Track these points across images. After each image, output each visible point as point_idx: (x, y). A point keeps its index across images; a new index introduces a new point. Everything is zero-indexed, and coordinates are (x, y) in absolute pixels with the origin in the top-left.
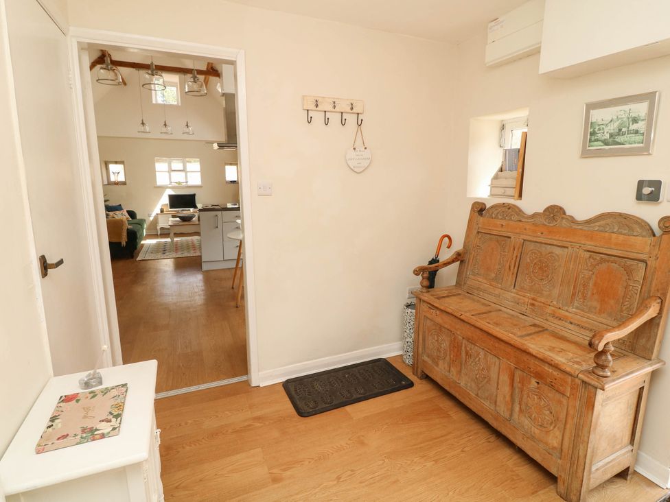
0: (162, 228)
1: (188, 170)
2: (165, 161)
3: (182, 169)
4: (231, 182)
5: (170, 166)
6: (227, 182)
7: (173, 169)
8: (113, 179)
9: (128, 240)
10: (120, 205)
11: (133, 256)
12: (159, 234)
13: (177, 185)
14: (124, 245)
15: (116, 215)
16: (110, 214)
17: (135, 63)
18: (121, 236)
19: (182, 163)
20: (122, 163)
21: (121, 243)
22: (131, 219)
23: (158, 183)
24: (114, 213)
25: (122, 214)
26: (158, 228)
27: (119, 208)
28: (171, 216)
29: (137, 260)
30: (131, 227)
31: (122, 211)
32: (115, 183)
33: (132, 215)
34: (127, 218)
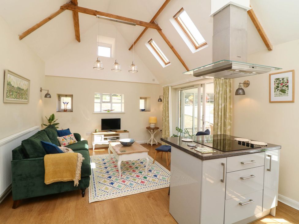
0: (96, 145)
1: (113, 102)
3: (109, 101)
5: (101, 99)
7: (103, 101)
9: (81, 178)
10: (68, 129)
11: (84, 194)
12: (94, 149)
13: (107, 112)
14: (76, 185)
15: (66, 139)
16: (61, 139)
17: (96, 11)
18: (75, 174)
19: (109, 97)
20: (71, 96)
21: (73, 182)
22: (77, 142)
23: (95, 111)
24: (64, 138)
25: (70, 138)
26: (94, 145)
27: (66, 133)
28: (103, 135)
29: (90, 201)
30: (84, 158)
31: (70, 135)
32: (64, 111)
33: (77, 137)
34: (74, 141)
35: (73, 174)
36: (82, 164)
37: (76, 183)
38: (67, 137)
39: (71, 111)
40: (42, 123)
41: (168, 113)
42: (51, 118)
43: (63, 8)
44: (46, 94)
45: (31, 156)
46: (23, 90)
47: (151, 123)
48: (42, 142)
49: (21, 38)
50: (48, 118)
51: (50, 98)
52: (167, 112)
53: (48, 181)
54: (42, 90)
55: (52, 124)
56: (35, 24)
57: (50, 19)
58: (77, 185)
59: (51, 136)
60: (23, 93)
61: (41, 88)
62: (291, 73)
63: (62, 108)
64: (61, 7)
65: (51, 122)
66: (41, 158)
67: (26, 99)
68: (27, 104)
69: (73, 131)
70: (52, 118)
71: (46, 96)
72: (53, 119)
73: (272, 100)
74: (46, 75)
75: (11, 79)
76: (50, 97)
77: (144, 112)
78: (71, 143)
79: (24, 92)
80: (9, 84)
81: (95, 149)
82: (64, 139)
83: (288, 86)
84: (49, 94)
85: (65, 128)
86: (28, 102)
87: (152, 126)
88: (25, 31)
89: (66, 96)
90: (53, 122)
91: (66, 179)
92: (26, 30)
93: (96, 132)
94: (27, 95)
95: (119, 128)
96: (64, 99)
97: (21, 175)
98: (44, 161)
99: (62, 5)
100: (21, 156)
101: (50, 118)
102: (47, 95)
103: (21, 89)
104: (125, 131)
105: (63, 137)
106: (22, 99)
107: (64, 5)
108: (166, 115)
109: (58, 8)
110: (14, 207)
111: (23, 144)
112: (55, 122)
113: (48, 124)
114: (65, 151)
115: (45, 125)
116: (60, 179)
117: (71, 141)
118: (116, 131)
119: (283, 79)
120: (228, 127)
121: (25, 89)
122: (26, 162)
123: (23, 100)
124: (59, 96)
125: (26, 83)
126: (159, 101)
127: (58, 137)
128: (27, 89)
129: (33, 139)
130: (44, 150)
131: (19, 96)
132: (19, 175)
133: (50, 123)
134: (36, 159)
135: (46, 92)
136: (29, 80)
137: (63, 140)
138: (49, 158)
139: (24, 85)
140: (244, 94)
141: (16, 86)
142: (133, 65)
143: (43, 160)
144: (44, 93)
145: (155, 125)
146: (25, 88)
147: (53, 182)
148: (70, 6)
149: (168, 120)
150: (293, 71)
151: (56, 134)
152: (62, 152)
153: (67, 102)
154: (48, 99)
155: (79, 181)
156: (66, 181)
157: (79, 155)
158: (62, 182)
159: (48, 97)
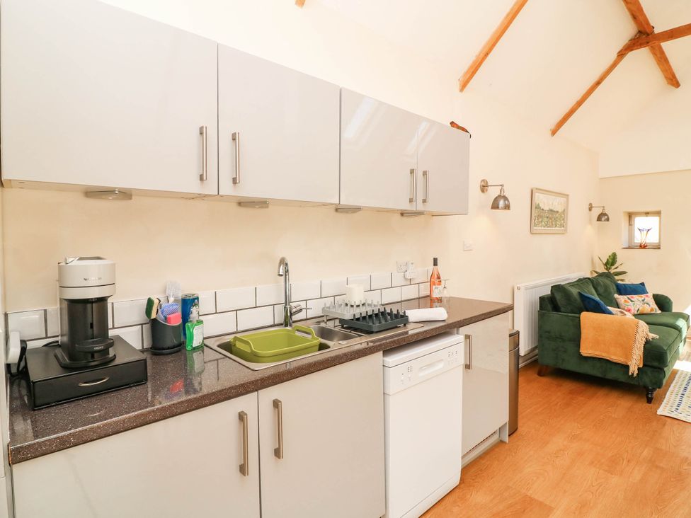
8: (638, 239)
9: (644, 365)
10: (643, 284)
14: (633, 374)
15: (632, 301)
16: (621, 299)
18: (631, 353)
20: (658, 213)
21: (627, 367)
22: (660, 312)
24: (629, 299)
25: (643, 301)
27: (639, 289)
29: (660, 412)
30: (658, 337)
31: (644, 296)
32: (641, 246)
33: (663, 303)
34: (652, 310)
35: (628, 353)
36: (647, 342)
37: (634, 370)
38: (635, 297)
39: (658, 247)
40: (591, 269)
42: (610, 261)
43: (623, 52)
44: (600, 215)
45: (562, 309)
46: (557, 212)
48: (580, 294)
49: (554, 132)
50: (605, 261)
51: (607, 222)
53: (586, 351)
54: (593, 209)
55: (612, 271)
57: (598, 83)
58: (635, 375)
59: (601, 290)
60: (557, 217)
61: (591, 204)
63: (636, 241)
64: (619, 52)
65: (610, 269)
66: (577, 315)
67: (562, 226)
68: (563, 234)
70: (612, 260)
71: (599, 219)
72: (613, 264)
74: (600, 177)
75: (540, 199)
76: (608, 220)
78: (645, 312)
79: (559, 215)
80: (538, 207)
82: (629, 301)
84: (605, 214)
85: (638, 282)
86: (566, 230)
89: (647, 214)
90: (613, 267)
91: (616, 357)
94: (564, 219)
96: (640, 222)
97: (549, 332)
98: (580, 320)
99: (620, 49)
100: (549, 307)
101: (608, 260)
102: (602, 217)
103: (554, 211)
105: (628, 296)
106: (556, 226)
107: (624, 46)
109: (614, 56)
110: (540, 374)
111: (553, 291)
112: (616, 268)
113: (602, 269)
115: (596, 272)
116: (605, 355)
117: (644, 308)
121: (560, 211)
122: (555, 316)
123: (557, 228)
124: (630, 216)
125: (563, 200)
127: (616, 296)
128: (564, 210)
129: (567, 287)
130: (582, 305)
132: (546, 332)
133: (607, 269)
134: (570, 315)
135: (600, 211)
136: (568, 195)
137: (625, 301)
138: (587, 318)
139: (559, 204)
141: (546, 208)
143: (579, 318)
144: (596, 212)
146: (560, 209)
147: (591, 355)
148: (638, 42)
151: (613, 288)
152: (610, 313)
153: (648, 228)
154: (602, 223)
155: (639, 369)
156: (614, 361)
157: (642, 323)
158: (607, 360)
159: (603, 219)
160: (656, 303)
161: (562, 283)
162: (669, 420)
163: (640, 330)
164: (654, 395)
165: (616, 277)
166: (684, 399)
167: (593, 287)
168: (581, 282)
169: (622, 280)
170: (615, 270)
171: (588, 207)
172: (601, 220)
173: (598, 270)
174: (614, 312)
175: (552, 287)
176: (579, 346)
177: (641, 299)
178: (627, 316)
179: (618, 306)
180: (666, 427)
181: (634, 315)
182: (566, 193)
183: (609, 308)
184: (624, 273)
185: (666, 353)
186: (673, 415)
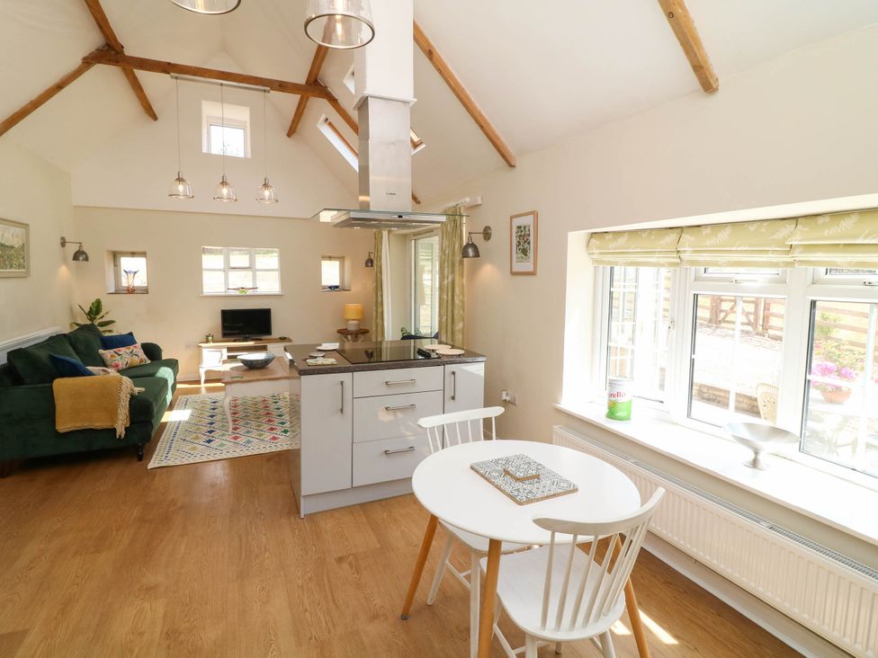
0: (207, 372)
1: (257, 267)
2: (220, 252)
3: (247, 265)
4: (330, 287)
5: (227, 260)
6: (324, 288)
7: (232, 265)
8: (125, 283)
9: (131, 423)
10: (131, 334)
11: (142, 455)
12: (203, 380)
13: (238, 293)
14: (120, 436)
15: (119, 355)
16: (107, 354)
17: (169, 64)
18: (116, 414)
19: (248, 256)
20: (143, 254)
21: (114, 430)
22: (149, 361)
23: (205, 290)
24: (116, 353)
25: (131, 352)
26: (202, 372)
27: (127, 340)
28: (226, 350)
29: (150, 466)
30: (143, 389)
31: (131, 347)
32: (128, 290)
33: (152, 351)
34: (141, 361)
35: (113, 414)
36: (133, 397)
37: (121, 431)
38: (123, 350)
39: (145, 291)
40: (70, 321)
41: (382, 296)
42: (94, 309)
43: (89, 61)
44: (76, 253)
45: (27, 380)
46: (12, 247)
47: (348, 320)
48: (51, 357)
50: (87, 310)
51: (86, 262)
52: (379, 294)
53: (63, 426)
54: (67, 244)
55: (96, 322)
56: (28, 101)
57: (59, 87)
58: (123, 436)
59: (81, 347)
60: (13, 255)
61: (63, 238)
62: (532, 216)
63: (123, 285)
64: (84, 59)
65: (93, 319)
66: (48, 385)
67: (20, 266)
68: (24, 277)
69: (141, 338)
70: (96, 309)
71: (76, 257)
72: (97, 313)
73: (514, 270)
74: (75, 205)
76: (87, 259)
77: (333, 293)
78: (134, 364)
79: (15, 252)
81: (206, 381)
82: (117, 355)
83: (529, 243)
84: (83, 253)
85: (125, 332)
86: (28, 273)
87: (352, 326)
88: (5, 119)
89: (133, 254)
90: (98, 317)
91: (100, 423)
92: (7, 117)
93: (207, 341)
94: (23, 258)
95: (268, 332)
96: (126, 263)
98: (52, 390)
99: (86, 55)
100: (7, 380)
101: (91, 308)
102: (80, 255)
103: (7, 246)
104: (283, 339)
105: (115, 350)
106: (11, 267)
107: (90, 54)
108: (377, 301)
109: (76, 62)
111: (11, 358)
112: (102, 317)
113: (84, 321)
114: (102, 373)
115: (77, 324)
116: (87, 425)
117: (133, 360)
118: (260, 340)
119: (525, 228)
120: (459, 326)
121: (16, 246)
122: (19, 391)
123: (13, 270)
124: (115, 256)
125: (18, 231)
126: (367, 266)
127: (101, 351)
128: (23, 245)
130: (54, 370)
131: (4, 262)
133: (90, 320)
134: (38, 385)
135: (75, 248)
136: (27, 225)
137: (112, 356)
138: (62, 386)
139: (13, 236)
140: (477, 254)
142: (266, 185)
143: (51, 387)
144: (73, 249)
145: (358, 325)
146: (17, 243)
147: (71, 429)
148: (105, 55)
149: (382, 312)
150: (535, 214)
151: (96, 343)
152: (90, 374)
153: (135, 270)
154: (81, 263)
155: (126, 429)
156: (99, 428)
157: (125, 379)
158: (92, 429)
159: (81, 258)
160: (146, 353)
161: (23, 346)
162: (159, 470)
163: (124, 387)
164: (144, 452)
165: (101, 329)
166: (173, 445)
167: (71, 345)
168: (55, 340)
169: (110, 331)
170: (100, 321)
171: (59, 242)
172: (78, 260)
173: (79, 322)
174: (94, 372)
175: (9, 353)
176: (54, 422)
177: (128, 351)
178: (112, 374)
179: (103, 363)
180: (156, 478)
181: (119, 371)
182: (25, 222)
183: (88, 368)
184: (112, 322)
185: (152, 405)
186: (163, 464)
